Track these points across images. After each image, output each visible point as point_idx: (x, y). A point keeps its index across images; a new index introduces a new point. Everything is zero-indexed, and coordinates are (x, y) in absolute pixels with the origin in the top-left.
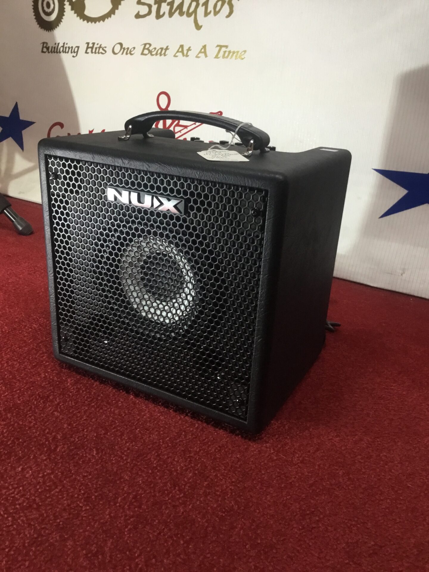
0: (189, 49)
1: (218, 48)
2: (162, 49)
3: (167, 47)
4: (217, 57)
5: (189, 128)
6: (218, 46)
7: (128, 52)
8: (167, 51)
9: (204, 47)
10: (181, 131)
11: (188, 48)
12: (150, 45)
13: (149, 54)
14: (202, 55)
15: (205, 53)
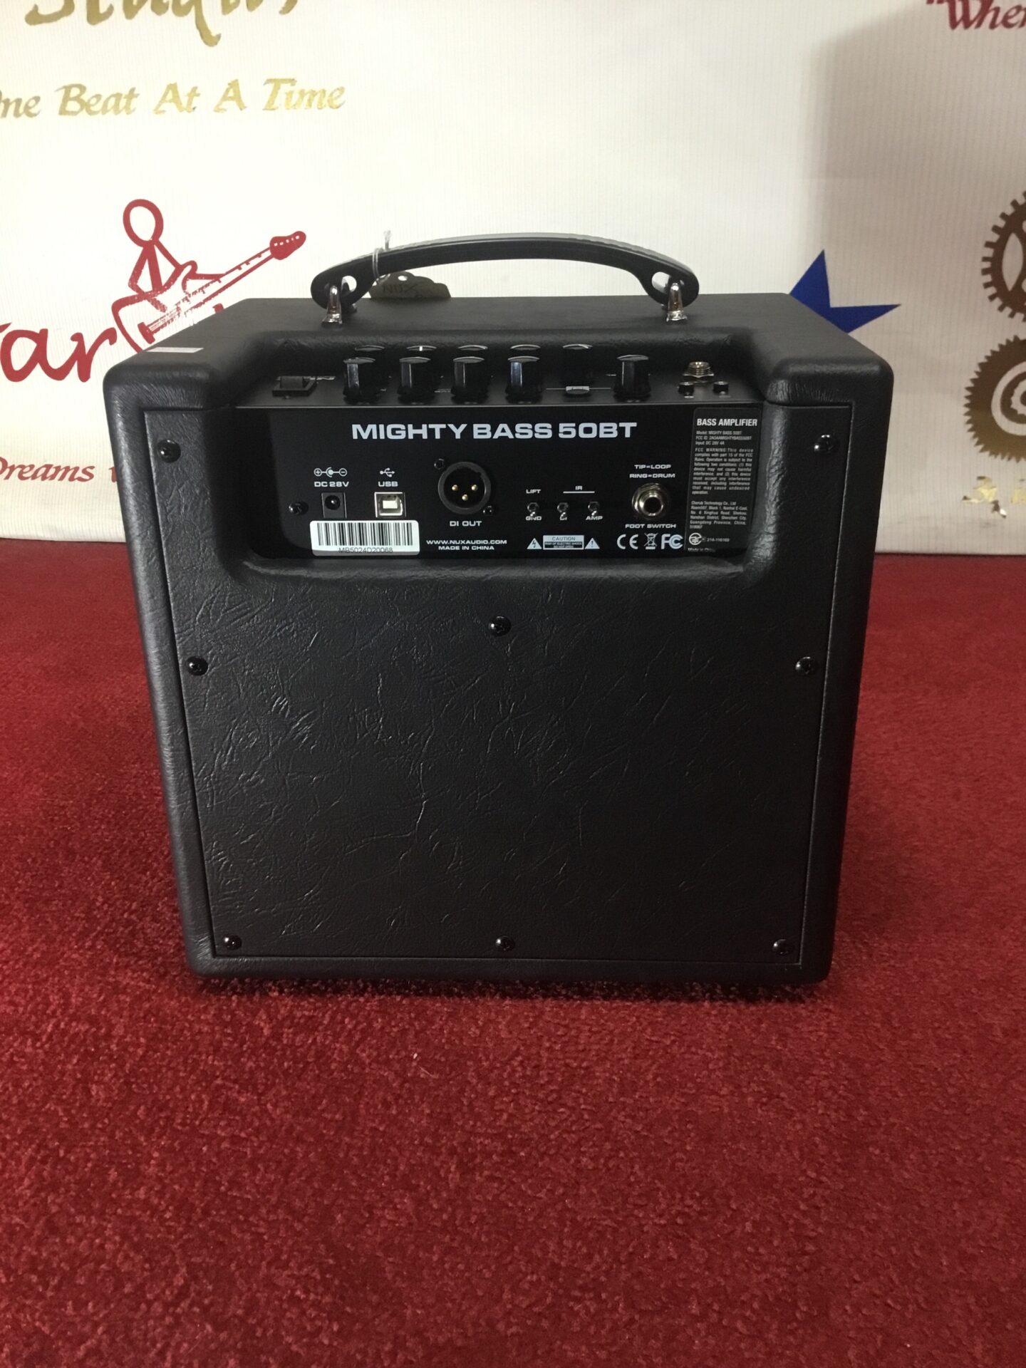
0: (194, 92)
1: (271, 86)
2: (118, 96)
3: (132, 90)
4: (270, 107)
5: (225, 281)
6: (269, 81)
7: (21, 110)
8: (134, 100)
9: (234, 85)
10: (205, 290)
11: (189, 90)
12: (82, 89)
13: (84, 111)
14: (232, 105)
15: (238, 98)
